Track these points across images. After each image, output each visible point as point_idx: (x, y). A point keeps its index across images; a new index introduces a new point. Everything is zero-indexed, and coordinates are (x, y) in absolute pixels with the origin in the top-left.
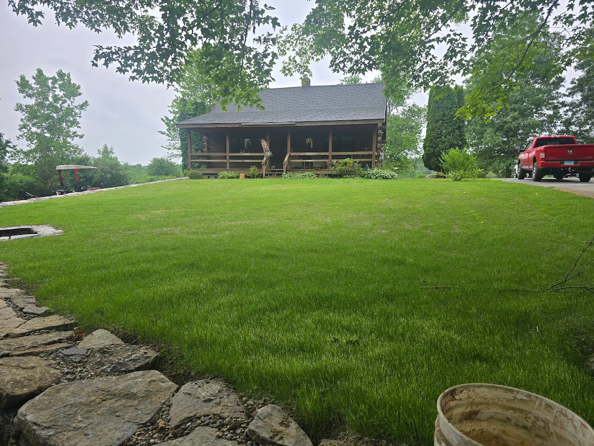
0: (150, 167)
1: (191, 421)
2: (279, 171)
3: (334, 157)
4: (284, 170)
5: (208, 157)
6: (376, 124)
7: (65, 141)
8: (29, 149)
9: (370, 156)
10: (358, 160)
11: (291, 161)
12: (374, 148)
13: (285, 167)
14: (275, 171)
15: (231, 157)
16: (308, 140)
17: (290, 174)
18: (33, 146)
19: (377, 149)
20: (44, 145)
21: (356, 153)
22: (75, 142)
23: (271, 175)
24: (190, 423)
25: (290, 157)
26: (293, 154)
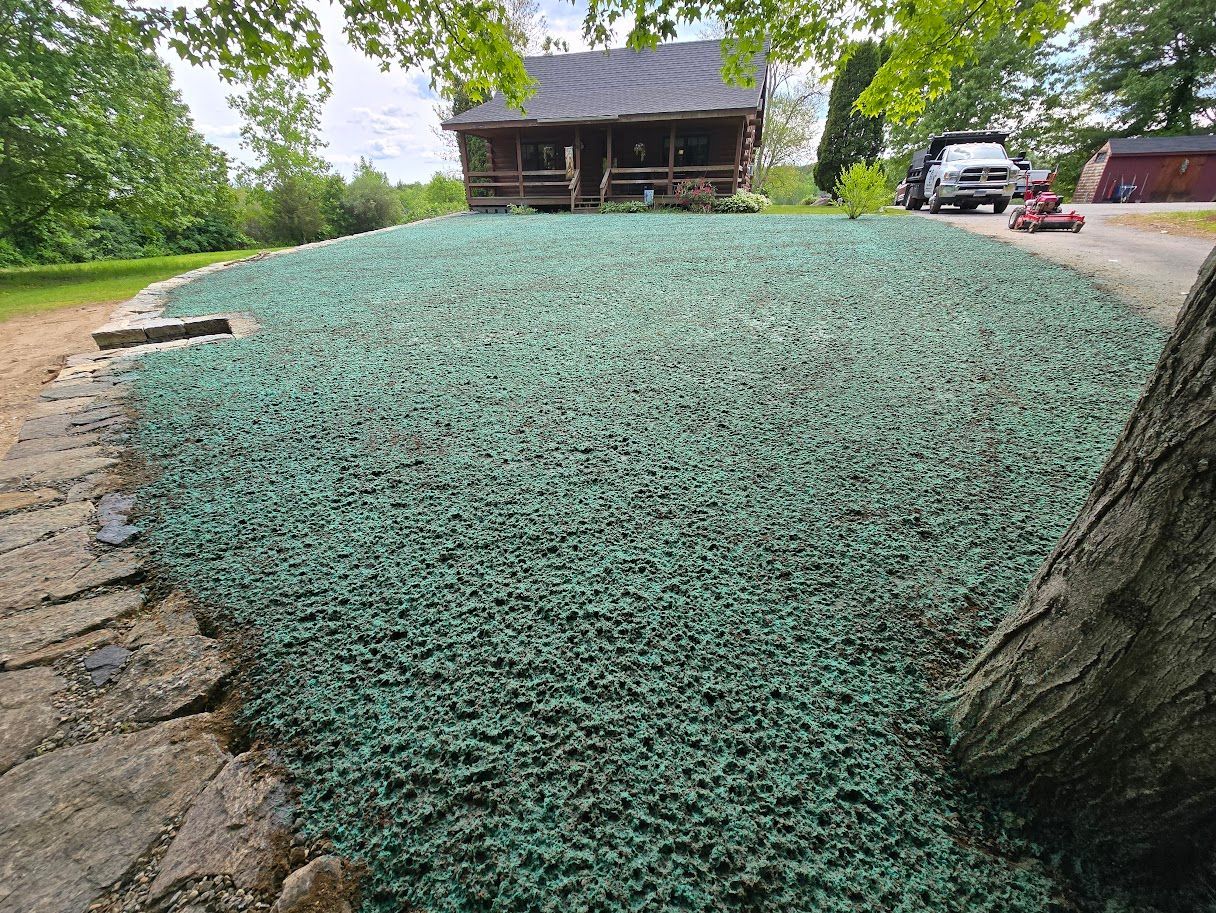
0: (431, 187)
1: (184, 888)
2: (594, 200)
3: (677, 175)
4: (602, 197)
5: (496, 179)
6: (744, 118)
7: (306, 152)
8: (260, 164)
9: (730, 174)
10: (710, 180)
11: (614, 182)
12: (738, 158)
13: (603, 192)
14: (589, 200)
15: (526, 178)
16: (638, 147)
17: (611, 205)
18: (265, 160)
19: (744, 159)
20: (279, 159)
21: (709, 168)
22: (319, 152)
23: (583, 206)
24: (180, 892)
25: (613, 176)
26: (616, 171)
